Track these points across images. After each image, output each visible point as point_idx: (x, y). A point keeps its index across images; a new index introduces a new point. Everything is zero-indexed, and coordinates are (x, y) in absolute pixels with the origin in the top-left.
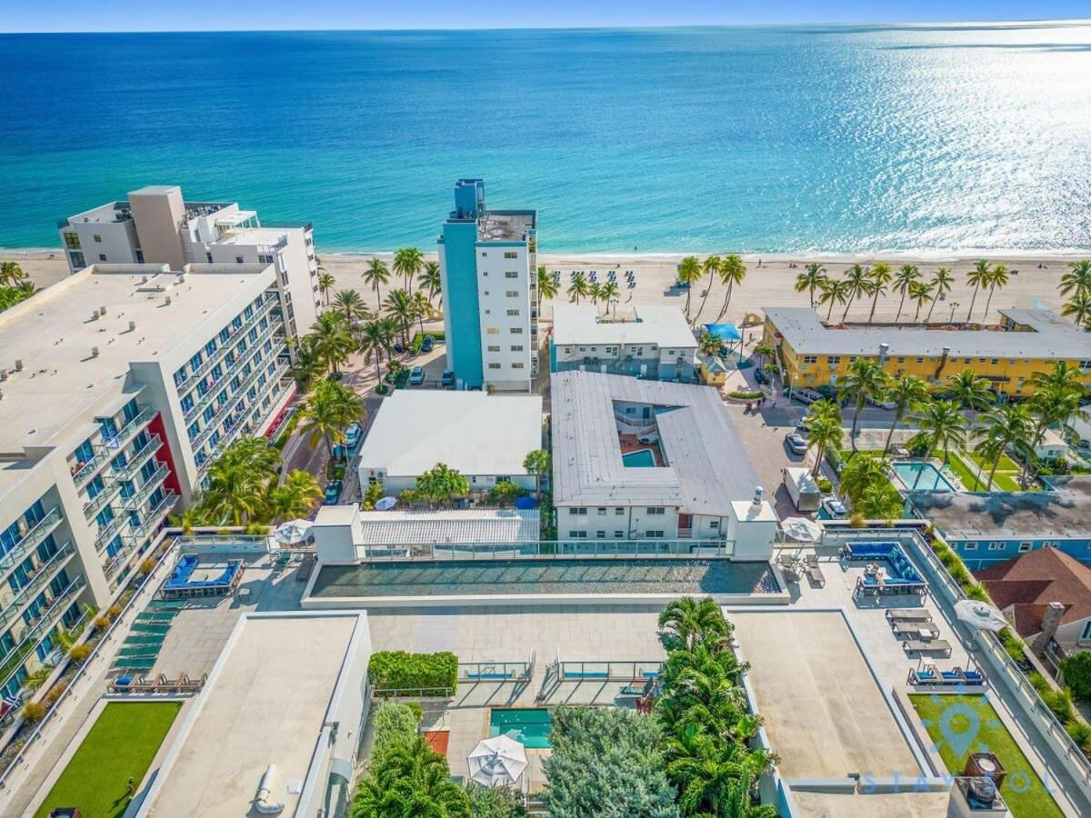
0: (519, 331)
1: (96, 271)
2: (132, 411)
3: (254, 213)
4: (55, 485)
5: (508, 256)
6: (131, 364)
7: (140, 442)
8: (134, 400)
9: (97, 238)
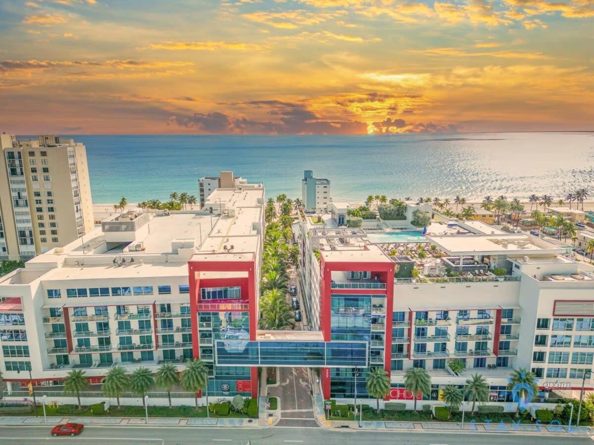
5: (325, 187)
9: (209, 184)
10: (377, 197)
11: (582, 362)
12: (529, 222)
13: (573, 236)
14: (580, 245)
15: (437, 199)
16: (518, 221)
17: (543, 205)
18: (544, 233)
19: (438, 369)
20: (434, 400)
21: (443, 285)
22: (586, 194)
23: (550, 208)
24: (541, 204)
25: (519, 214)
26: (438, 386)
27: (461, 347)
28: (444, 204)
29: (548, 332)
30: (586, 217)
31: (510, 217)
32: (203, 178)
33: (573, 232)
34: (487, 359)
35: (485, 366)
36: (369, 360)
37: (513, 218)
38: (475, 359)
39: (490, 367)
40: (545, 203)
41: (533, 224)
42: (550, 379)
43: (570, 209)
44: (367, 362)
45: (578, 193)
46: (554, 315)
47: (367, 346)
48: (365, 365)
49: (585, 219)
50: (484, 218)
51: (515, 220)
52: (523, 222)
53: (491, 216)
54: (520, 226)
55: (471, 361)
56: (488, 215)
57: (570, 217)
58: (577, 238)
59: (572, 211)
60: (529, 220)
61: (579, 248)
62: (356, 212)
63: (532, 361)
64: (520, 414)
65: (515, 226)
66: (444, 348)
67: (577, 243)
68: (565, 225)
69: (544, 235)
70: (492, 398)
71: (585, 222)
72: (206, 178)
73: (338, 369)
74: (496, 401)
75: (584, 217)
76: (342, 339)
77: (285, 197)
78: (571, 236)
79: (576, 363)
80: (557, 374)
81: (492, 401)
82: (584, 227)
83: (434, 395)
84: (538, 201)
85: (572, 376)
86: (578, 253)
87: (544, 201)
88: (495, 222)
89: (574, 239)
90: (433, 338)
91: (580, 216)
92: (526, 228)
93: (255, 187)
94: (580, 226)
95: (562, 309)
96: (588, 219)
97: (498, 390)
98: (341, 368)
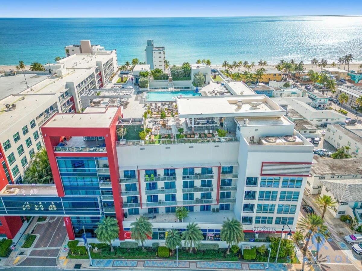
0: (161, 61)
1: (76, 55)
2: (67, 93)
3: (104, 47)
4: (56, 102)
5: (159, 53)
6: (66, 82)
7: (68, 102)
8: (67, 91)
9: (73, 50)
10: (204, 61)
11: (286, 212)
12: (306, 79)
13: (333, 90)
14: (337, 97)
15: (246, 62)
16: (298, 78)
17: (321, 66)
18: (315, 87)
19: (170, 213)
20: (162, 239)
21: (168, 146)
22: (352, 57)
23: (325, 68)
24: (320, 65)
25: (300, 73)
26: (164, 229)
27: (188, 197)
28: (250, 66)
29: (257, 189)
30: (348, 75)
31: (294, 75)
32: (71, 46)
33: (333, 87)
34: (211, 206)
35: (210, 210)
36: (103, 210)
37: (296, 75)
38: (201, 206)
39: (214, 211)
40: (322, 65)
41: (308, 81)
42: (258, 225)
43: (338, 69)
44: (101, 211)
45: (346, 57)
46: (262, 175)
47: (99, 200)
48: (100, 214)
49: (347, 77)
50: (275, 76)
51: (297, 77)
52: (302, 79)
53: (280, 75)
54: (299, 82)
55: (197, 207)
56: (277, 74)
57: (336, 75)
58: (335, 91)
59: (340, 71)
60: (306, 77)
61: (335, 99)
62: (146, 74)
63: (242, 211)
64: (231, 251)
65: (296, 82)
66: (174, 198)
67: (335, 95)
68: (328, 81)
69: (314, 89)
70: (210, 238)
71: (347, 78)
72: (73, 46)
73: (78, 218)
74: (213, 240)
75: (346, 75)
76: (76, 194)
77: (137, 61)
78: (332, 90)
79: (282, 213)
80: (264, 221)
81: (209, 240)
82: (345, 82)
83: (162, 236)
84: (317, 64)
85: (277, 223)
86: (334, 102)
87: (321, 63)
88: (282, 79)
89: (333, 92)
90: (162, 191)
91: (344, 74)
92: (303, 83)
93: (108, 53)
94: (341, 82)
95: (268, 170)
96: (349, 76)
97: (214, 232)
98: (81, 217)
